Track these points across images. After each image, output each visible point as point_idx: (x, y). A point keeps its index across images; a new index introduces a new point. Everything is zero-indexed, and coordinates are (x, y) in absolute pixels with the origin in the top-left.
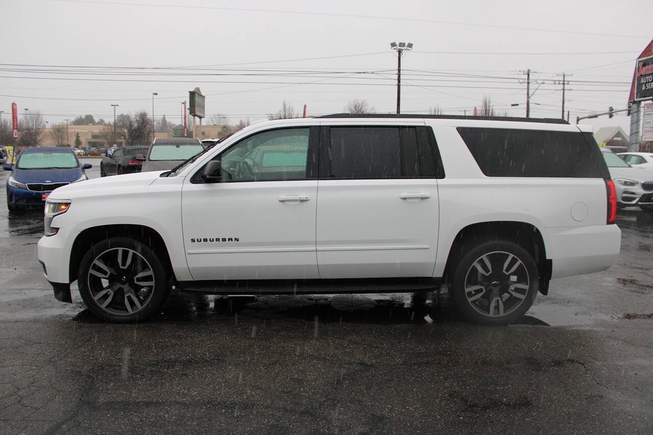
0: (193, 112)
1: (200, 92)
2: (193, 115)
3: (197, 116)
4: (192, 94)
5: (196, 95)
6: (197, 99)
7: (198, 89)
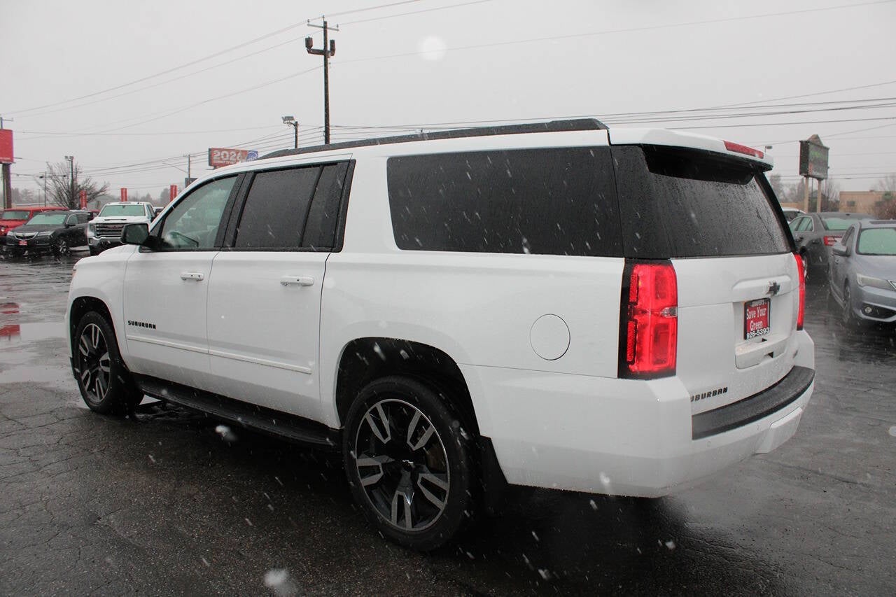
0: (804, 170)
1: (821, 143)
2: (805, 176)
3: (813, 177)
4: (805, 146)
5: (812, 147)
6: (813, 153)
7: (817, 137)
